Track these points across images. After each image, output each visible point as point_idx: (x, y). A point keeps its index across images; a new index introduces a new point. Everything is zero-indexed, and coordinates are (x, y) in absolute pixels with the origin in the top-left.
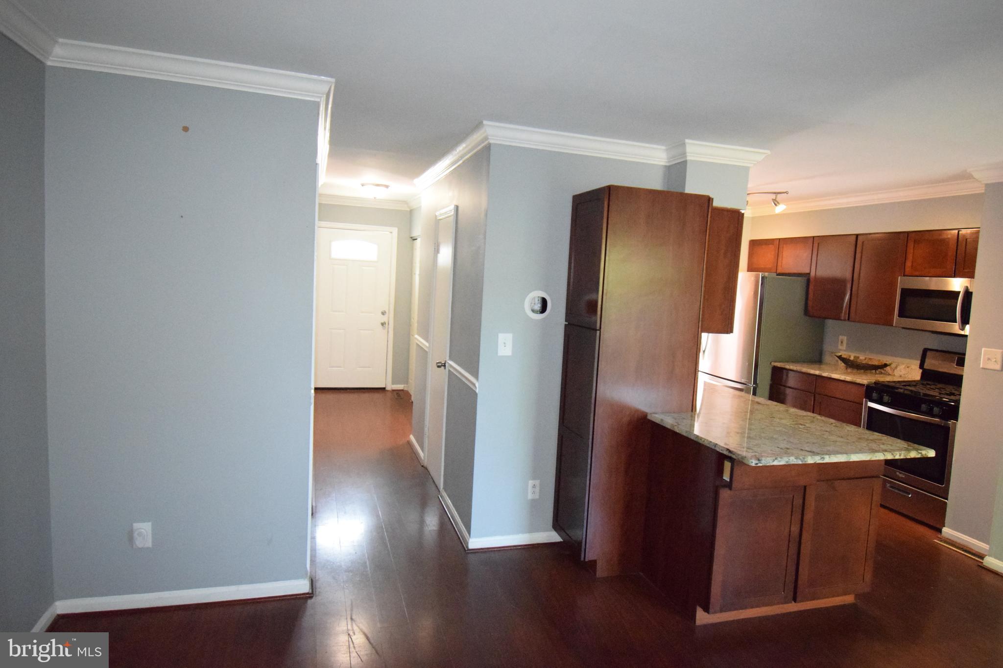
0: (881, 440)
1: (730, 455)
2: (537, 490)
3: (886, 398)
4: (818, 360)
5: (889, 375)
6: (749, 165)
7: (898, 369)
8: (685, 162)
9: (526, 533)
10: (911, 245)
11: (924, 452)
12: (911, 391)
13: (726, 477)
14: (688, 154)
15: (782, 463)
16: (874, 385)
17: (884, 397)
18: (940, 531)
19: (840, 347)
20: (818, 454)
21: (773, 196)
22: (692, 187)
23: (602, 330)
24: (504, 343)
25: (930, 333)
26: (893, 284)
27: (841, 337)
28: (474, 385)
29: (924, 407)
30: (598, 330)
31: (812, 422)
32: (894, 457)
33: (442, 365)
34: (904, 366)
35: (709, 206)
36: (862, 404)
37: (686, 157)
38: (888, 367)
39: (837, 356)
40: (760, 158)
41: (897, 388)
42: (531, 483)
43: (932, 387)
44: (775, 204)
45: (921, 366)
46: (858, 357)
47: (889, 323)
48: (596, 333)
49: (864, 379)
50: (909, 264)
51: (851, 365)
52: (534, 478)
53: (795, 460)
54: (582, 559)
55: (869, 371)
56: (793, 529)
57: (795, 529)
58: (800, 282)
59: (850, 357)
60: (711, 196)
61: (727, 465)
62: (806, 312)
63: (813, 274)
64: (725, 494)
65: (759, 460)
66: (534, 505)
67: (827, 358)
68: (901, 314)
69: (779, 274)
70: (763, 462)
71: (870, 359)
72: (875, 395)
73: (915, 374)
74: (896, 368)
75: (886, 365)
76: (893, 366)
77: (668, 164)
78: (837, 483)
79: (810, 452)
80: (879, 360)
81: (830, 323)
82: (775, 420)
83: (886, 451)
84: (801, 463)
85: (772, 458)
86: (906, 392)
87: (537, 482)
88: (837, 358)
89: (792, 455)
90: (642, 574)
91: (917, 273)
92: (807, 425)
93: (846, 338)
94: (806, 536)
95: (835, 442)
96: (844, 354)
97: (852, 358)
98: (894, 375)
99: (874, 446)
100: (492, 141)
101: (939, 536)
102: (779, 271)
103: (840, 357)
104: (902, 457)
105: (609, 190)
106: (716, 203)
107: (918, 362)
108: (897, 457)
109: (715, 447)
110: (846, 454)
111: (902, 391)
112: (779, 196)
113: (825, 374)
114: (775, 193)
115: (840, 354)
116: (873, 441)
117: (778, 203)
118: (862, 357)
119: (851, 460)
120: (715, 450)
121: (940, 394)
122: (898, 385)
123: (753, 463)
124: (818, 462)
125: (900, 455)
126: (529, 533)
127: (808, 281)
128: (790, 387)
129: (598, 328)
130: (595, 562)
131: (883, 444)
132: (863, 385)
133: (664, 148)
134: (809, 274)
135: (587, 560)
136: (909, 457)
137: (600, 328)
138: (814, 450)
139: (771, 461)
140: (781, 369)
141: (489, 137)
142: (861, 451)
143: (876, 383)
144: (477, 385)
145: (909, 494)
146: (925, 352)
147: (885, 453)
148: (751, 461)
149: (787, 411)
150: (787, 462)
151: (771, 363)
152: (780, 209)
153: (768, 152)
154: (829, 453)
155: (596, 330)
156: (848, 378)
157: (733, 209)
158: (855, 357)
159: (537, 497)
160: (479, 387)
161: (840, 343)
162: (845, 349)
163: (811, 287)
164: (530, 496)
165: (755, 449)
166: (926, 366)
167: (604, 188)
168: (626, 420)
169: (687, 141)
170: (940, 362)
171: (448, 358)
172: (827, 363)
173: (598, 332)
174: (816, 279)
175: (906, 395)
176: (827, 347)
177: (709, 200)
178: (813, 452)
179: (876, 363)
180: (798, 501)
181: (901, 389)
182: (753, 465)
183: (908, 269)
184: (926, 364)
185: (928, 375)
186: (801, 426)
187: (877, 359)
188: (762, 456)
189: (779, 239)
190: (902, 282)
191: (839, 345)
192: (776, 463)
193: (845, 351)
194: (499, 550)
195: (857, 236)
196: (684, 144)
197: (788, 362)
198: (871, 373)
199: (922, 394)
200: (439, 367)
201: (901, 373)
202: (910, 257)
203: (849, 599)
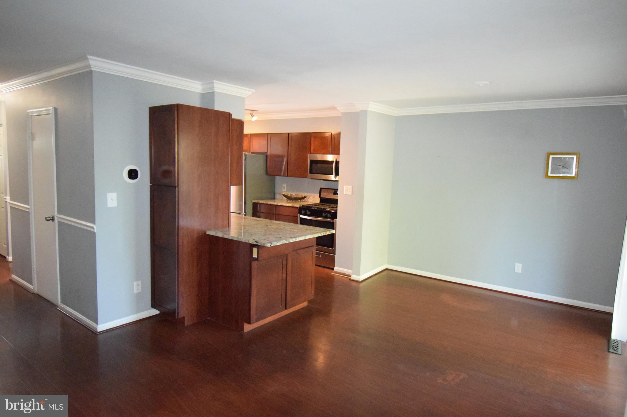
0: (314, 229)
1: (257, 244)
2: (140, 286)
3: (308, 213)
4: (274, 198)
5: (306, 202)
6: (244, 97)
7: (310, 198)
8: (213, 93)
9: (135, 314)
10: (313, 139)
11: (331, 231)
12: (317, 208)
13: (255, 255)
14: (215, 88)
15: (281, 244)
16: (302, 207)
17: (307, 212)
18: (333, 269)
19: (283, 190)
20: (293, 238)
21: (251, 112)
22: (219, 107)
23: (179, 187)
24: (112, 199)
25: (323, 181)
26: (306, 158)
27: (283, 185)
28: (93, 228)
29: (324, 214)
30: (177, 187)
31: (284, 225)
32: (321, 235)
33: (51, 219)
34: (312, 197)
35: (230, 118)
36: (298, 217)
37: (214, 89)
38: (306, 198)
39: (282, 195)
40: (250, 93)
41: (312, 207)
42: (135, 283)
43: (325, 205)
44: (252, 116)
45: (320, 196)
46: (292, 194)
47: (306, 177)
48: (176, 189)
49: (298, 205)
50: (312, 148)
51: (289, 198)
52: (137, 280)
53: (285, 242)
54: (177, 317)
55: (297, 201)
56: (283, 276)
57: (284, 276)
58: (262, 157)
59: (288, 195)
60: (231, 113)
61: (255, 250)
62: (267, 173)
63: (269, 153)
64: (255, 264)
65: (271, 244)
66: (139, 296)
67: (277, 196)
68: (310, 173)
69: (253, 153)
70: (273, 244)
71: (297, 195)
72: (303, 212)
73: (317, 200)
74: (309, 198)
75: (305, 197)
76: (308, 197)
77: (202, 92)
78: (299, 251)
79: (290, 237)
80: (301, 195)
81: (277, 178)
82: (269, 226)
83: (318, 233)
84: (288, 242)
85: (275, 242)
86: (316, 209)
87: (140, 282)
88: (283, 196)
89: (284, 239)
90: (209, 318)
91: (316, 153)
92: (284, 227)
93: (286, 185)
94: (289, 278)
95: (297, 232)
96: (286, 194)
97: (289, 195)
98: (308, 202)
99: (313, 231)
100: (93, 69)
101: (333, 271)
102: (252, 151)
103: (284, 195)
104: (324, 235)
105: (178, 107)
106: (234, 117)
107: (318, 195)
108: (323, 235)
109: (249, 241)
110: (304, 236)
111: (314, 208)
112: (253, 112)
113: (279, 204)
114: (251, 110)
115: (284, 194)
116: (312, 229)
117: (253, 116)
118: (294, 194)
119: (306, 239)
120: (249, 243)
121: (329, 208)
122: (312, 206)
123: (269, 245)
124: (294, 241)
125: (323, 234)
126: (137, 313)
127: (267, 156)
128: (262, 213)
129: (176, 185)
130: (184, 317)
131: (316, 230)
132: (297, 208)
133: (200, 83)
134: (267, 153)
135: (179, 318)
136: (326, 234)
137: (178, 185)
138: (291, 236)
139: (276, 243)
140: (257, 203)
141: (91, 66)
142: (309, 234)
143: (303, 206)
144: (95, 227)
145: (320, 255)
146: (321, 189)
147: (318, 234)
148: (268, 244)
149: (271, 222)
150: (282, 243)
151: (252, 201)
152: (254, 119)
153: (254, 90)
154: (298, 237)
155: (176, 187)
156: (290, 205)
157: (239, 119)
158: (291, 194)
159: (140, 290)
160: (96, 228)
161: (283, 187)
162: (285, 191)
163: (268, 160)
164: (135, 291)
165: (267, 239)
166: (321, 197)
167: (175, 105)
168: (196, 236)
169: (215, 81)
170: (327, 194)
171: (56, 213)
172: (277, 199)
173: (177, 188)
174: (271, 155)
175: (316, 210)
176: (277, 191)
177: (230, 115)
178: (291, 237)
179: (300, 197)
180: (285, 262)
181: (314, 207)
182: (269, 246)
183: (312, 151)
184: (321, 195)
185: (323, 201)
186: (281, 228)
187: (301, 194)
188: (272, 242)
189: (250, 134)
190: (311, 157)
191: (283, 189)
192: (278, 244)
193: (286, 192)
194: (118, 328)
195: (289, 134)
196: (213, 83)
197: (260, 200)
198: (299, 201)
199: (322, 209)
200: (48, 220)
201: (311, 200)
202: (313, 144)
203: (305, 304)
